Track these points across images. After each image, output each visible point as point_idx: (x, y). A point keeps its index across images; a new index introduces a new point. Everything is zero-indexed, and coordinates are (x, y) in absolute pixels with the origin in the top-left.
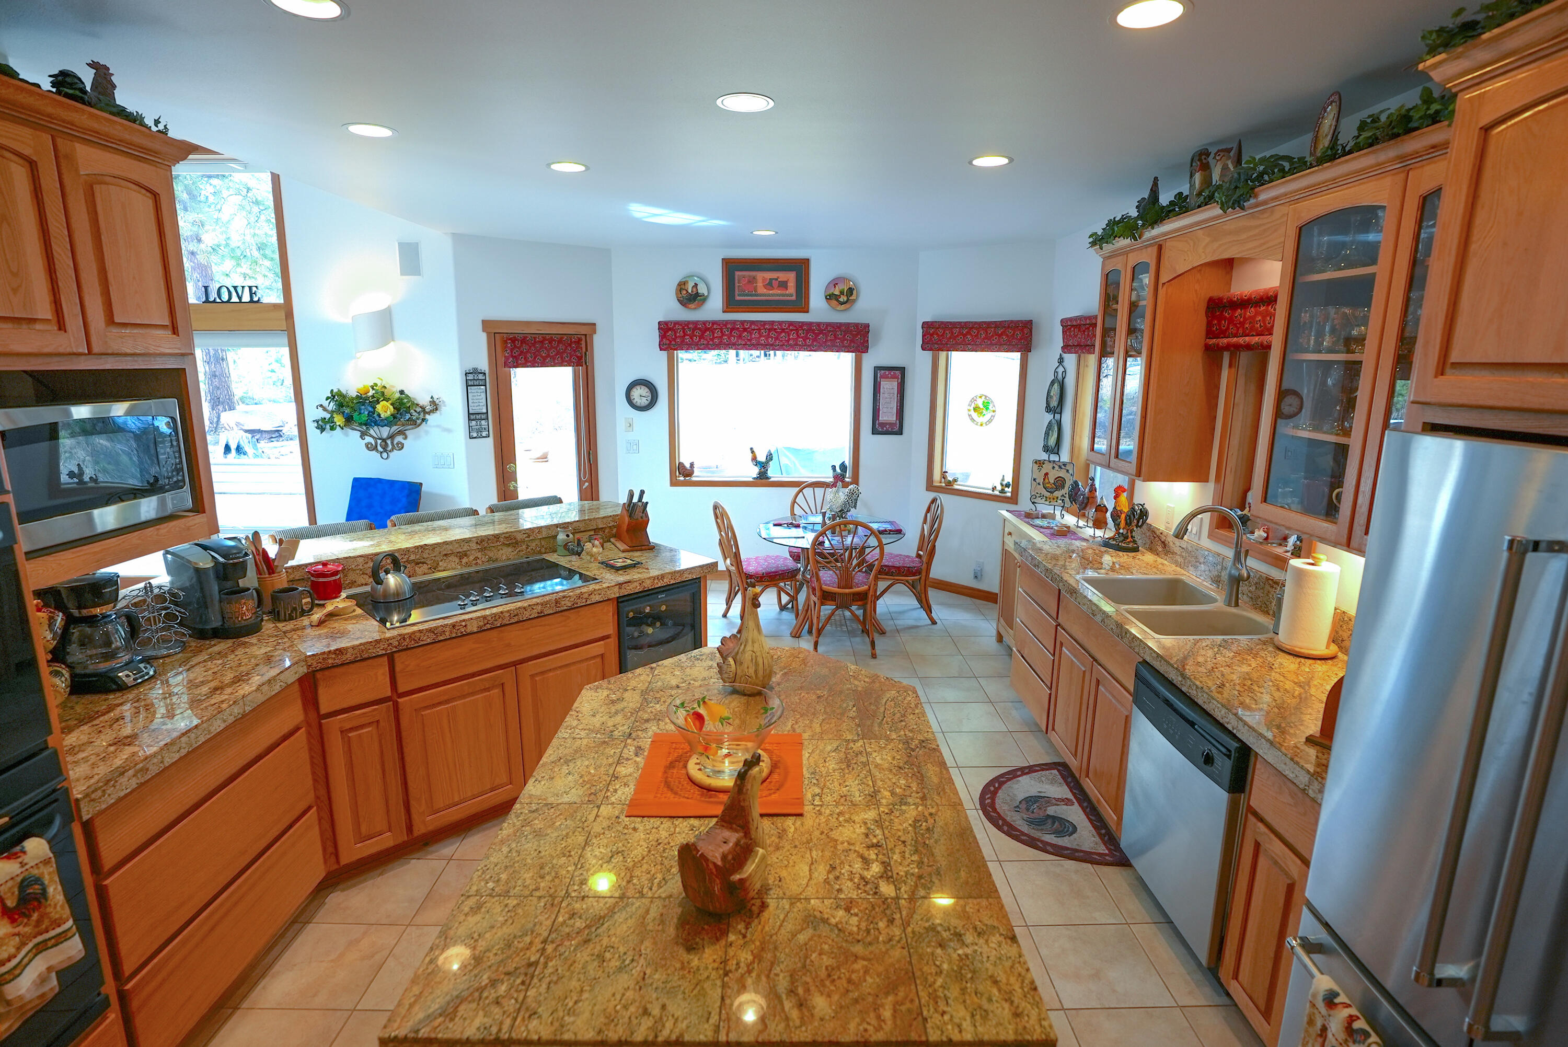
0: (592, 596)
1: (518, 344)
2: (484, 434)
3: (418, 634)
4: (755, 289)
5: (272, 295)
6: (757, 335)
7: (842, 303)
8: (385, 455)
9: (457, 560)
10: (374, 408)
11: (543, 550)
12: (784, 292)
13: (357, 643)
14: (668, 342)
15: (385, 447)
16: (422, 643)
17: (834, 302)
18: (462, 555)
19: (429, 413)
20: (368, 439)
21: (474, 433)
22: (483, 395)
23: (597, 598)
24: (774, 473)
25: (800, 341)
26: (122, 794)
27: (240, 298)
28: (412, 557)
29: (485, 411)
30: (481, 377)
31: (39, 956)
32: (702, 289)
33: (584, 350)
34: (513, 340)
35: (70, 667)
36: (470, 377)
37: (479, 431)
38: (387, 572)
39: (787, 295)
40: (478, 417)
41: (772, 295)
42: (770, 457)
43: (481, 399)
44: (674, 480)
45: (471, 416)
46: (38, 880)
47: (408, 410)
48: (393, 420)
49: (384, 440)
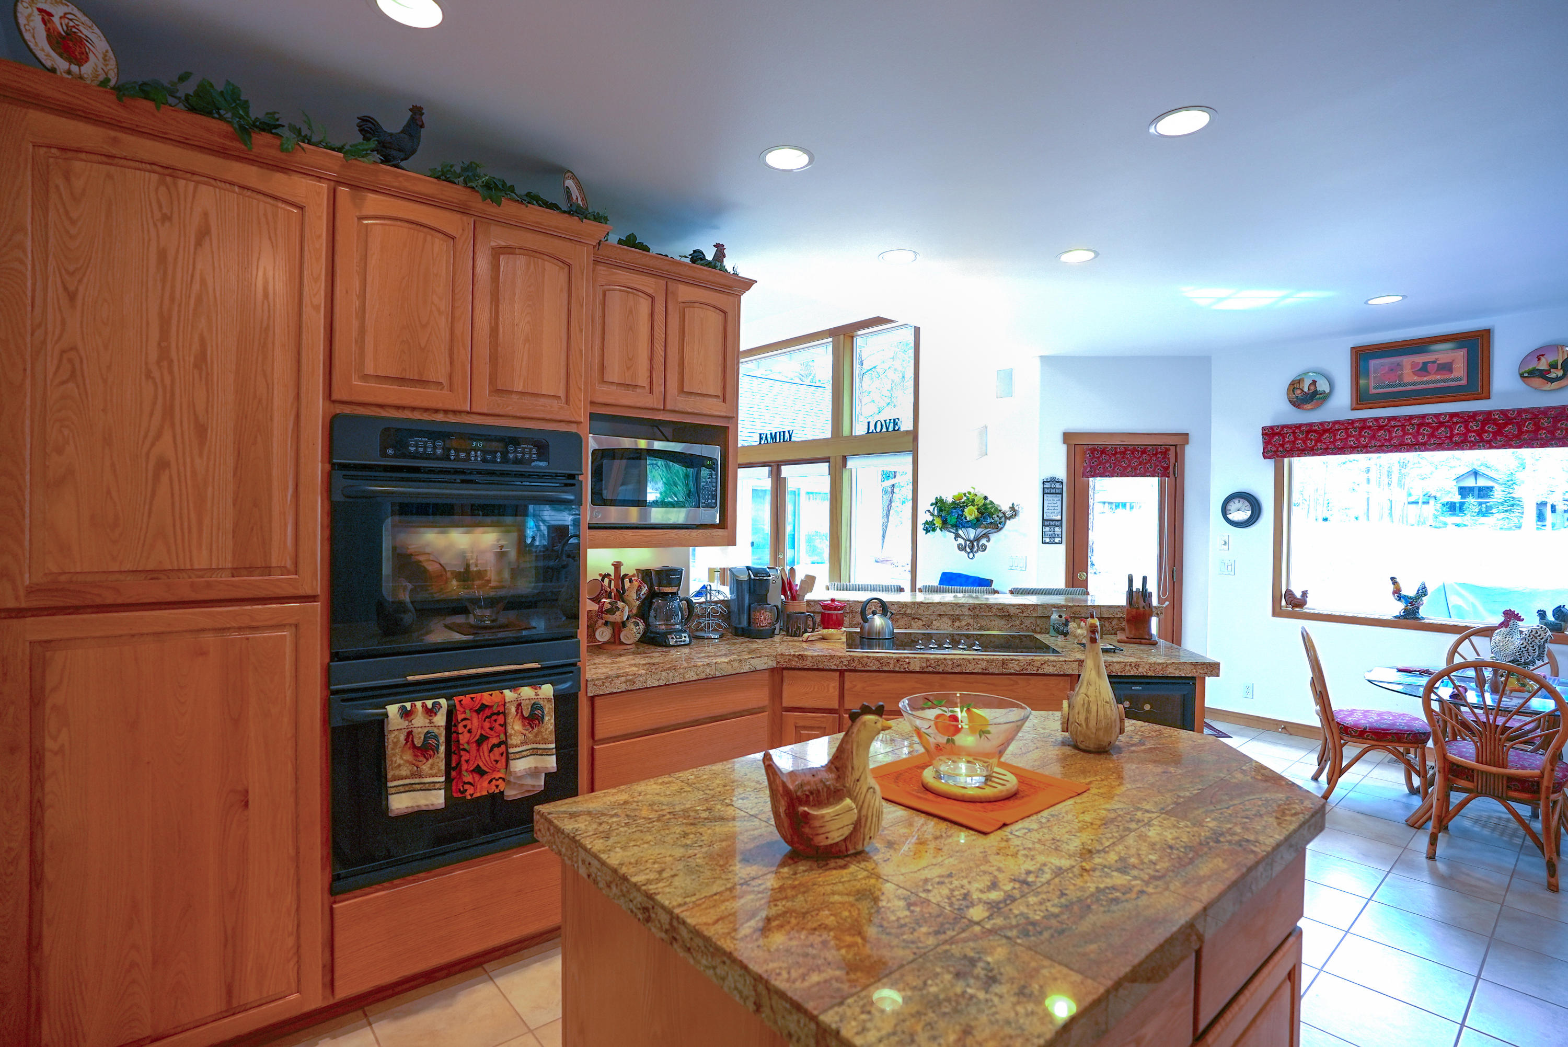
0: (1045, 666)
1: (1097, 454)
2: (1057, 540)
3: (865, 659)
4: (1400, 377)
5: (906, 425)
6: (1400, 433)
7: (1552, 380)
8: (971, 555)
9: (950, 623)
10: (963, 511)
11: (1038, 629)
12: (1447, 377)
13: (816, 654)
14: (1274, 449)
15: (972, 547)
16: (868, 668)
17: (1537, 381)
18: (955, 618)
19: (1009, 518)
20: (961, 541)
21: (1048, 539)
22: (1059, 503)
23: (1051, 670)
24: (1427, 612)
25: (1472, 437)
26: (615, 691)
27: (887, 429)
28: (909, 611)
29: (1059, 517)
30: (1058, 485)
31: (532, 757)
32: (1323, 386)
33: (1172, 460)
34: (1093, 451)
35: (647, 625)
36: (1047, 485)
37: (1052, 537)
38: (874, 613)
39: (1453, 380)
40: (1052, 523)
41: (1427, 383)
42: (1423, 592)
43: (1057, 509)
44: (1278, 609)
45: (1045, 522)
46: (541, 708)
47: (991, 515)
48: (976, 523)
49: (972, 542)
